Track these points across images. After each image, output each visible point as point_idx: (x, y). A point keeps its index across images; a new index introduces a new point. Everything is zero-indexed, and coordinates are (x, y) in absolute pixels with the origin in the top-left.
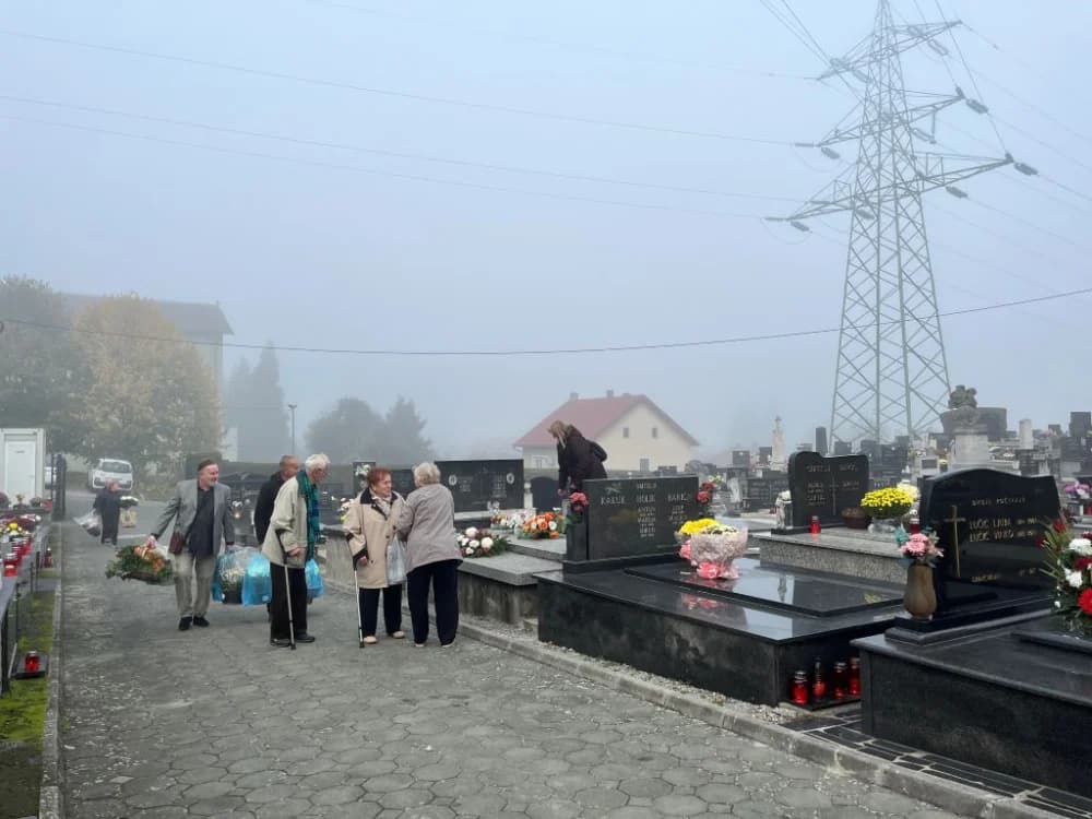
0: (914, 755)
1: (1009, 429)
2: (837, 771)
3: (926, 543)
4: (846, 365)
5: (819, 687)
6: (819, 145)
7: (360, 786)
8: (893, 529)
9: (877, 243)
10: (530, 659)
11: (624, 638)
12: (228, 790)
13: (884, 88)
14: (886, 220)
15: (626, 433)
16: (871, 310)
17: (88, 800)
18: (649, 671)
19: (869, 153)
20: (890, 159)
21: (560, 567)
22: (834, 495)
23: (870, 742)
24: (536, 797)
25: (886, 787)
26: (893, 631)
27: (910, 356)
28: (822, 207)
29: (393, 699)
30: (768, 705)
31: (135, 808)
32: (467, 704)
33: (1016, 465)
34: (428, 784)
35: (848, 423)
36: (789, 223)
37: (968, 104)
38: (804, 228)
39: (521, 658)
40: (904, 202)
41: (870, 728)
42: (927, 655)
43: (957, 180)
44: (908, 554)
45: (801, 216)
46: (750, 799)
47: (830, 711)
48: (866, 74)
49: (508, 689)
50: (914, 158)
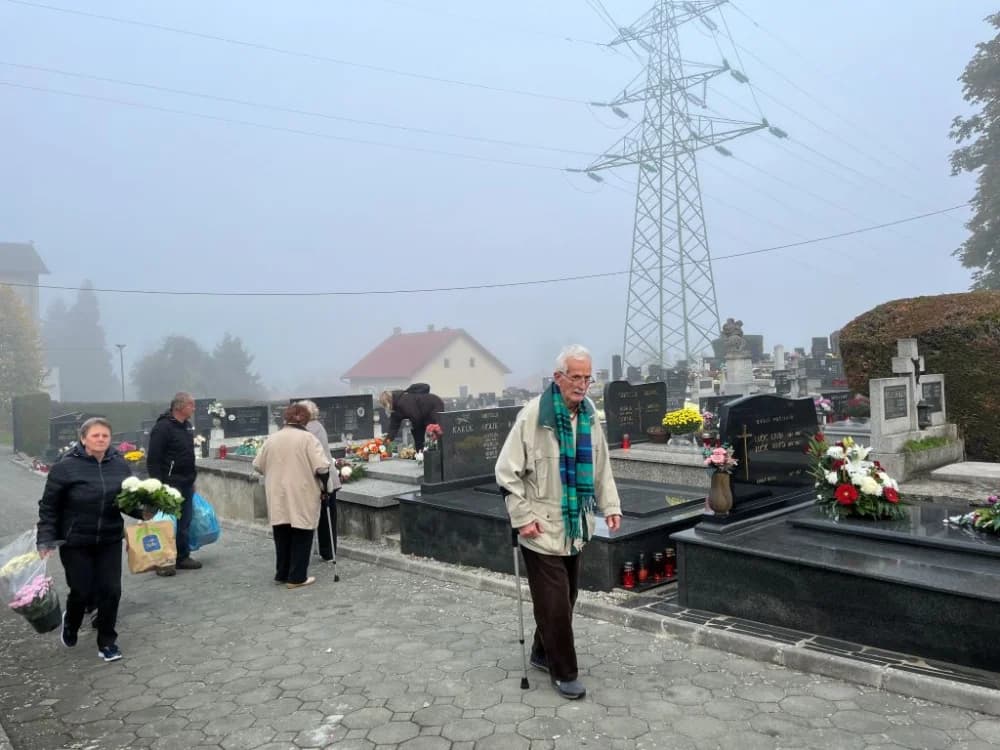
0: (719, 619)
1: (765, 352)
2: (663, 636)
3: (725, 455)
4: (635, 300)
5: (643, 573)
6: (611, 105)
7: (277, 686)
8: (688, 442)
9: (660, 193)
10: (398, 569)
11: (480, 546)
12: (154, 702)
13: (665, 57)
14: (667, 173)
15: (447, 364)
16: (656, 253)
17: (24, 722)
18: (502, 572)
19: (653, 115)
20: (669, 121)
21: (419, 488)
22: (640, 416)
23: (685, 612)
24: (431, 679)
25: (702, 645)
26: (701, 525)
27: (687, 290)
28: (614, 160)
29: (283, 613)
30: (604, 591)
31: (73, 725)
32: (351, 611)
33: (773, 383)
34: (336, 679)
35: (637, 350)
36: (586, 174)
37: (732, 74)
38: (599, 179)
39: (389, 569)
40: (682, 158)
41: (684, 602)
42: (727, 542)
43: (724, 140)
44: (712, 464)
45: (596, 168)
46: (602, 663)
47: (652, 591)
48: (649, 43)
49: (385, 596)
50: (689, 120)
